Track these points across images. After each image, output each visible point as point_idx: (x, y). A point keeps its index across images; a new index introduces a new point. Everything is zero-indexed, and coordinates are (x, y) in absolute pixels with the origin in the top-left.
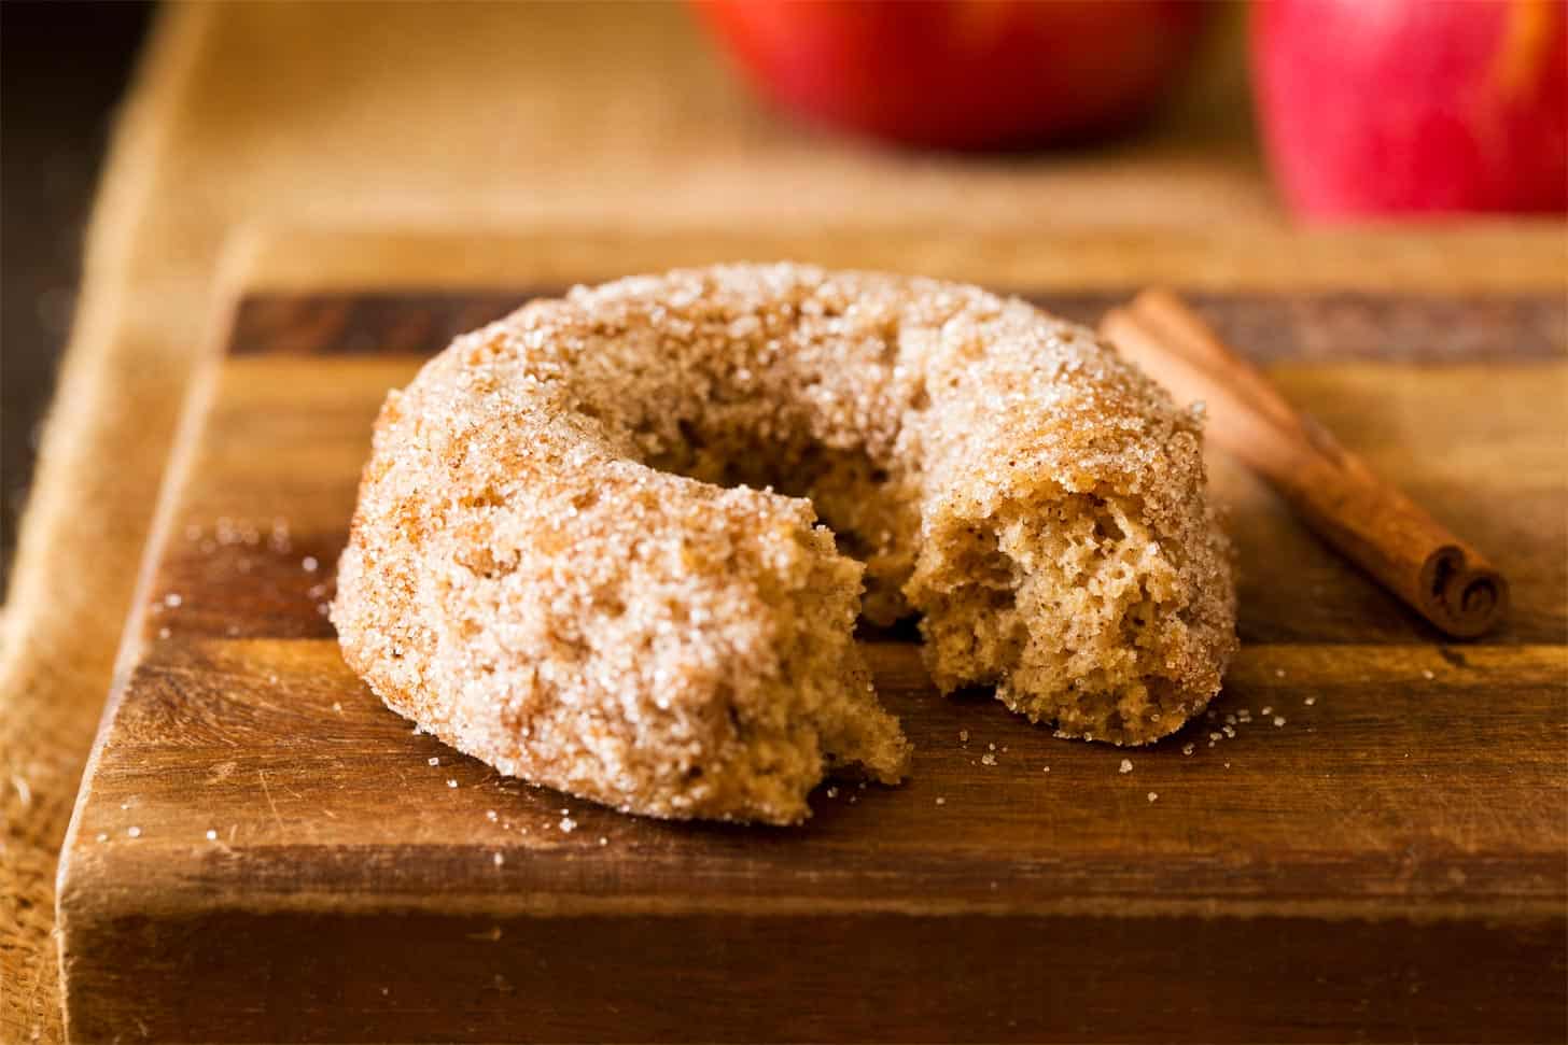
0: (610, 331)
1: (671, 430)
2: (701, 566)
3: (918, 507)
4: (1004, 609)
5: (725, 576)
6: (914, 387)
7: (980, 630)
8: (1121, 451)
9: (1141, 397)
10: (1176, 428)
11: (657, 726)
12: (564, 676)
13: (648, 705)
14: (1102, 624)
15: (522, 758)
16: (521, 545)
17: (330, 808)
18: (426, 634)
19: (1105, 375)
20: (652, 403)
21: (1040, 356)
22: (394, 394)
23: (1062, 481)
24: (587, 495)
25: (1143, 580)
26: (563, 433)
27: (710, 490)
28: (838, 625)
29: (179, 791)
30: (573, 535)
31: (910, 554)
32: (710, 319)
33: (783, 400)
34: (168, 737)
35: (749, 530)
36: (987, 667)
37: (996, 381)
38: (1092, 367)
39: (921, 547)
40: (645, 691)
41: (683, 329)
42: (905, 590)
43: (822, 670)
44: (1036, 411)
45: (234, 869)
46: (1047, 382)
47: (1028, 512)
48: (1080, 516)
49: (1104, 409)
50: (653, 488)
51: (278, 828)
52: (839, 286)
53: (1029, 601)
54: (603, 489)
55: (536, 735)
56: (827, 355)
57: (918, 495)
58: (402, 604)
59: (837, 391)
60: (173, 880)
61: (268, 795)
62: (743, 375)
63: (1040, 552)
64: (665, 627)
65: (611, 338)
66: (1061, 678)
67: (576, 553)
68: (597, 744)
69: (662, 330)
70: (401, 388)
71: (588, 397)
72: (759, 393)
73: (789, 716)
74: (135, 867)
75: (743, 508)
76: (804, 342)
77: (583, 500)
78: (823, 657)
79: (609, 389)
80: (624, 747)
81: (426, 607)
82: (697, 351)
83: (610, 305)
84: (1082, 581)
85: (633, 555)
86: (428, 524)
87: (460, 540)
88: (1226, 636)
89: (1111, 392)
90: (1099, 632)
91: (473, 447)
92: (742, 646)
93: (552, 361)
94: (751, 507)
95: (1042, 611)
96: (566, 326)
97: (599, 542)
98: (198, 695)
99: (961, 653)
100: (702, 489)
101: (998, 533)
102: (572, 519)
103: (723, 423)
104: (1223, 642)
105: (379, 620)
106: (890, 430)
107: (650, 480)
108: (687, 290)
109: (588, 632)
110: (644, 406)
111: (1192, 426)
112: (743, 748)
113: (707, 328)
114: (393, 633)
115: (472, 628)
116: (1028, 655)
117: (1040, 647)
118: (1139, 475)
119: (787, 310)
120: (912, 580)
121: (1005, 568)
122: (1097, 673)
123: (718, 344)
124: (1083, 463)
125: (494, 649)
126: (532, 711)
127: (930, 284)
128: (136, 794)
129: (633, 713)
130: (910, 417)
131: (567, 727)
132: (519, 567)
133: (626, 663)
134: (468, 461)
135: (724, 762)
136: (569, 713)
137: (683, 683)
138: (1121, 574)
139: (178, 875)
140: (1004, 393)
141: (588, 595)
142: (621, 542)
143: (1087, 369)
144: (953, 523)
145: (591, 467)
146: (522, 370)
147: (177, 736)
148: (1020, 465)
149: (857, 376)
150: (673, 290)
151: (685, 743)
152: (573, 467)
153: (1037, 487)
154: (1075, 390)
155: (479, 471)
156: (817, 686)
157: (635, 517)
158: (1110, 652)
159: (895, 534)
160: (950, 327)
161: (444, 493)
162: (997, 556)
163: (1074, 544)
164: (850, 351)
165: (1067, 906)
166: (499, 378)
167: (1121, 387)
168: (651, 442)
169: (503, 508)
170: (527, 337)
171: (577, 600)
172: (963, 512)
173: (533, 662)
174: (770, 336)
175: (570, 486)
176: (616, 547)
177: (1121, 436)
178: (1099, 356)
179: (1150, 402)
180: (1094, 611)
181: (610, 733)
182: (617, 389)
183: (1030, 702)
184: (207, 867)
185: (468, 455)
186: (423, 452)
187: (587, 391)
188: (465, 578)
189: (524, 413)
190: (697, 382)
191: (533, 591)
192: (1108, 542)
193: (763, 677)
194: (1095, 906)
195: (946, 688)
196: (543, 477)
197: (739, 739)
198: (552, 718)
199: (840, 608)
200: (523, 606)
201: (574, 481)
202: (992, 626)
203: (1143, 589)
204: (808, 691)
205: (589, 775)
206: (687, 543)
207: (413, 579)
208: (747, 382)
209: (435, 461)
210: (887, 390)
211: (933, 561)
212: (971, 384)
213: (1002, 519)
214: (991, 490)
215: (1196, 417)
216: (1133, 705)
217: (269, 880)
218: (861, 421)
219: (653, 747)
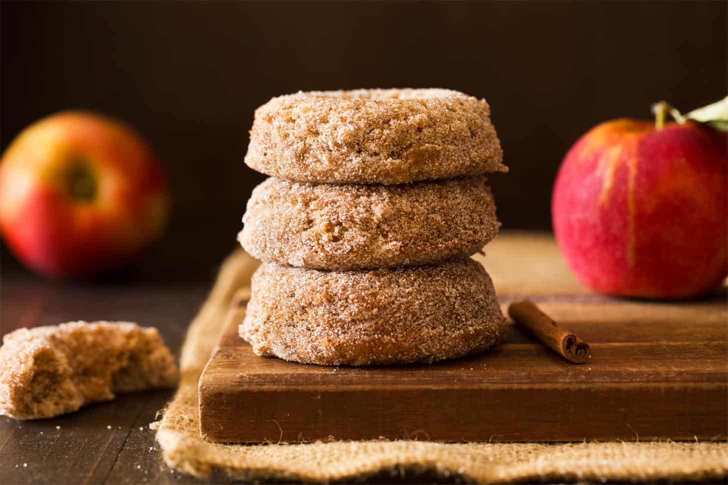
45: (247, 380)
60: (230, 383)
139: (232, 382)
141: (319, 119)
165: (476, 386)
171: (316, 121)
173: (304, 139)
176: (326, 108)
181: (325, 154)
184: (240, 379)
194: (484, 386)
217: (257, 382)
219: (337, 156)
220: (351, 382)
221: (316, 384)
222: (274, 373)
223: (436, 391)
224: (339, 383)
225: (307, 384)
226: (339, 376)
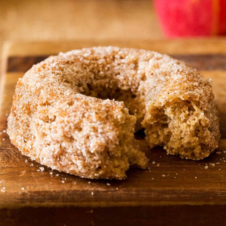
0: (70, 63)
1: (85, 86)
2: (100, 119)
3: (144, 103)
4: (165, 128)
5: (106, 121)
6: (142, 75)
7: (160, 133)
8: (193, 90)
9: (197, 77)
10: (205, 85)
11: (91, 157)
12: (68, 146)
13: (89, 152)
14: (190, 131)
15: (58, 166)
16: (55, 115)
17: (50, 181)
18: (32, 136)
19: (188, 72)
20: (81, 80)
21: (173, 68)
22: (20, 79)
23: (181, 97)
24: (71, 102)
25: (200, 121)
26: (63, 87)
27: (100, 100)
28: (131, 132)
29: (13, 178)
30: (68, 112)
31: (142, 115)
32: (93, 60)
33: (111, 78)
34: (8, 165)
35: (111, 109)
36: (161, 141)
37: (162, 74)
38: (185, 70)
39: (145, 113)
40: (87, 149)
41: (87, 62)
42: (142, 123)
43: (128, 142)
44: (173, 81)
45: (29, 197)
46: (175, 74)
47: (172, 105)
48: (185, 105)
49: (189, 80)
50: (87, 100)
51: (38, 187)
52: (123, 51)
53: (172, 126)
54: (75, 101)
55: (61, 160)
56: (121, 68)
57: (143, 101)
58: (26, 130)
59: (124, 76)
60: (14, 200)
61: (35, 178)
62: (102, 73)
63: (175, 114)
64: (92, 133)
65: (70, 64)
66: (180, 144)
67: (69, 116)
68: (76, 162)
69: (82, 62)
70: (21, 77)
71: (66, 79)
72: (105, 77)
73: (121, 154)
74: (5, 197)
75: (109, 104)
76: (116, 65)
77: (70, 103)
78: (129, 139)
79: (71, 77)
80: (83, 162)
81: (32, 130)
82: (91, 67)
83: (70, 56)
84: (185, 121)
85: (83, 116)
86: (32, 110)
87: (40, 114)
88: (218, 134)
89: (190, 76)
90: (189, 133)
91: (42, 91)
92: (111, 138)
93: (57, 70)
94: (110, 104)
95: (175, 128)
96: (60, 62)
97: (75, 113)
98: (14, 154)
99: (155, 138)
100: (98, 100)
101: (165, 110)
102: (67, 108)
103: (97, 84)
104: (218, 135)
105: (20, 133)
106: (137, 86)
107: (86, 98)
108: (87, 53)
109: (73, 135)
110: (79, 80)
111: (209, 84)
112: (111, 162)
113: (93, 62)
114: (24, 136)
115: (44, 135)
116: (172, 139)
117: (175, 137)
118: (199, 96)
119: (111, 57)
120: (143, 121)
121: (166, 118)
122: (189, 143)
123: (96, 65)
124: (185, 93)
125: (50, 140)
126: (60, 154)
127: (145, 51)
128: (3, 179)
129: (85, 154)
130: (141, 82)
131: (68, 158)
132: (56, 120)
133: (83, 142)
134: (41, 95)
135: (107, 165)
136: (69, 155)
137: (97, 147)
138: (194, 119)
139: (15, 198)
140: (164, 77)
141: (73, 126)
142: (80, 113)
143: (184, 71)
144: (153, 108)
145: (71, 96)
146: (51, 72)
147: (11, 165)
148: (171, 94)
149: (128, 73)
150: (84, 53)
151: (97, 161)
152: (67, 96)
153: (174, 99)
154: (182, 76)
155: (44, 97)
156: (127, 146)
157: (83, 107)
158: (192, 138)
159: (138, 110)
160: (151, 61)
161: (36, 102)
162: (164, 115)
163: (183, 112)
164: (127, 67)
166: (46, 74)
167: (192, 75)
168: (81, 89)
169: (51, 106)
170: (51, 64)
171: (70, 127)
172: (156, 105)
173: (60, 143)
174: (108, 63)
175: (67, 100)
176: (79, 114)
177: (193, 86)
178: (186, 68)
179: (199, 79)
180: (188, 128)
181: (79, 159)
182: (73, 77)
183: (172, 150)
184: (22, 197)
185: (41, 93)
186: (30, 93)
187: (66, 77)
188: (42, 123)
189: (53, 83)
190: (91, 75)
191: (59, 125)
192: (191, 112)
193: (116, 145)
195: (152, 147)
196: (60, 98)
197: (110, 160)
198: (65, 156)
199: (131, 127)
200: (57, 129)
201: (67, 99)
202: (163, 132)
203: (200, 123)
204: (125, 147)
205: (74, 169)
206: (96, 113)
207: (29, 123)
208: (102, 74)
209: (33, 95)
210: (136, 76)
211: (148, 117)
212: (156, 74)
213: (166, 106)
214: (163, 99)
215: (210, 82)
216: (197, 151)
217: (37, 199)
218: (130, 83)
219: (90, 162)
220: (119, 199)
221: (90, 201)
222: (52, 190)
223: (194, 206)
224: (109, 200)
225: (81, 201)
226: (109, 193)
